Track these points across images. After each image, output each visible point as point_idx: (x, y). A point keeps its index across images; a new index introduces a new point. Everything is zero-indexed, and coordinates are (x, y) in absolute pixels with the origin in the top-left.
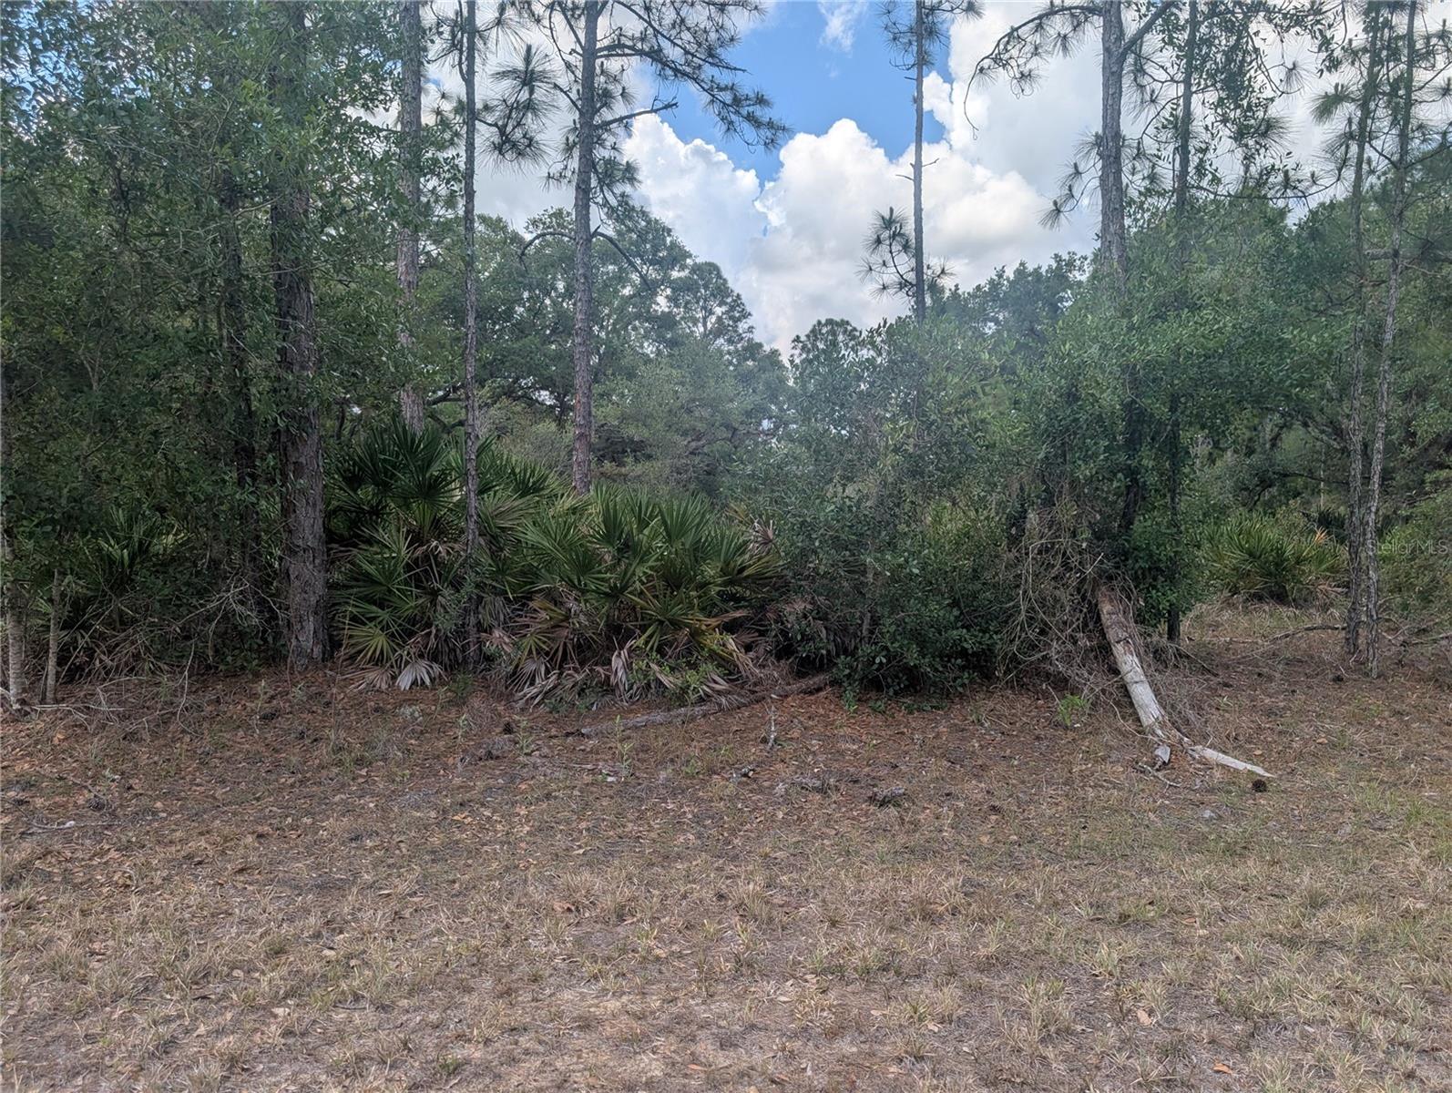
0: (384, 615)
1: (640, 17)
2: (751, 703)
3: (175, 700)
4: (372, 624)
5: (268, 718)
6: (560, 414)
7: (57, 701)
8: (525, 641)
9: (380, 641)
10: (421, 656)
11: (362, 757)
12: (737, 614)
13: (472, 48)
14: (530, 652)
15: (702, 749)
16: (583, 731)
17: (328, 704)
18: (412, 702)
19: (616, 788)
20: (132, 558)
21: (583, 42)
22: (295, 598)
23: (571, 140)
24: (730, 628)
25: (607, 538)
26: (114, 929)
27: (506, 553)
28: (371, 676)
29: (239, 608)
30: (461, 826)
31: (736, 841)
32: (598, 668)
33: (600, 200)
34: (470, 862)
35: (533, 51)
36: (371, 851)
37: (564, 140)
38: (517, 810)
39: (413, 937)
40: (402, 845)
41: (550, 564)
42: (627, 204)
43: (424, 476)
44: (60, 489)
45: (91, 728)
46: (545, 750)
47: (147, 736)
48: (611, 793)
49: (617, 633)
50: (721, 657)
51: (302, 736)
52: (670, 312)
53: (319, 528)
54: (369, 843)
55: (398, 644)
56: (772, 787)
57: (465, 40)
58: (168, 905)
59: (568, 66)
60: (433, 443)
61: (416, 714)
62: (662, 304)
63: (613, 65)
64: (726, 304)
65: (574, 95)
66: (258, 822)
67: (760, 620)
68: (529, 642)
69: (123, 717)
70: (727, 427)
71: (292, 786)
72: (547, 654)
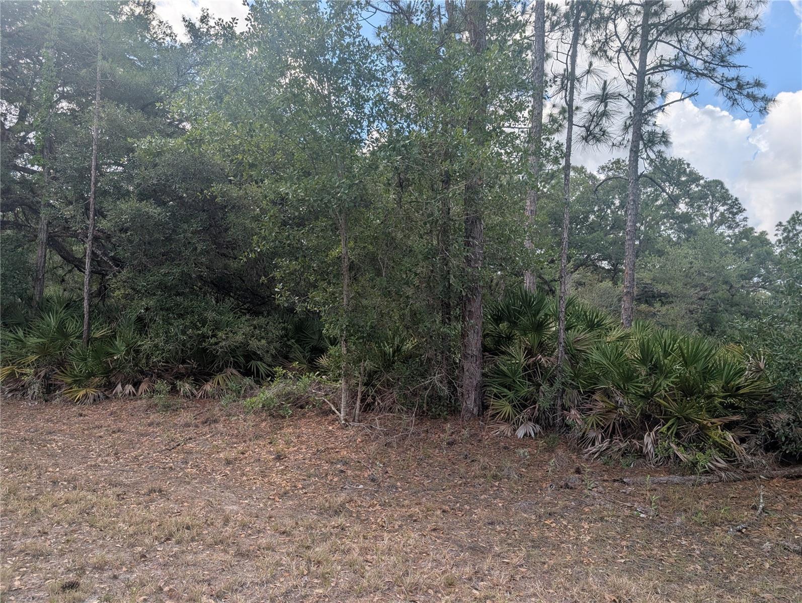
0: (511, 394)
1: (675, 47)
2: (743, 480)
3: (408, 428)
4: (504, 399)
5: (451, 444)
6: (614, 274)
7: (359, 421)
8: (590, 418)
9: (508, 409)
10: (530, 420)
11: (496, 475)
12: (735, 418)
13: (572, 88)
14: (592, 425)
15: (707, 506)
16: (625, 480)
17: (480, 441)
18: (524, 446)
19: (646, 522)
20: (394, 352)
21: (637, 67)
22: (466, 382)
23: (628, 124)
24: (728, 427)
25: (643, 361)
26: (377, 550)
27: (581, 365)
28: (502, 428)
29: (439, 385)
30: (549, 528)
31: (732, 578)
32: (635, 441)
33: (645, 156)
34: (554, 552)
35: (608, 83)
36: (499, 532)
37: (624, 124)
38: (583, 524)
39: (521, 594)
40: (516, 533)
41: (606, 374)
42: (661, 156)
43: (535, 318)
44: (367, 322)
45: (372, 437)
46: (601, 489)
47: (395, 445)
48: (642, 525)
49: (648, 421)
50: (721, 445)
51: (466, 457)
52: (687, 213)
53: (479, 345)
54: (498, 528)
55: (517, 412)
56: (761, 544)
57: (569, 84)
58: (400, 541)
59: (628, 82)
60: (541, 301)
61: (526, 454)
62: (682, 208)
63: (656, 78)
64: (727, 204)
65: (630, 99)
66: (443, 503)
67: (753, 422)
68: (591, 419)
69: (386, 434)
70: (726, 283)
71: (460, 485)
72: (603, 428)
